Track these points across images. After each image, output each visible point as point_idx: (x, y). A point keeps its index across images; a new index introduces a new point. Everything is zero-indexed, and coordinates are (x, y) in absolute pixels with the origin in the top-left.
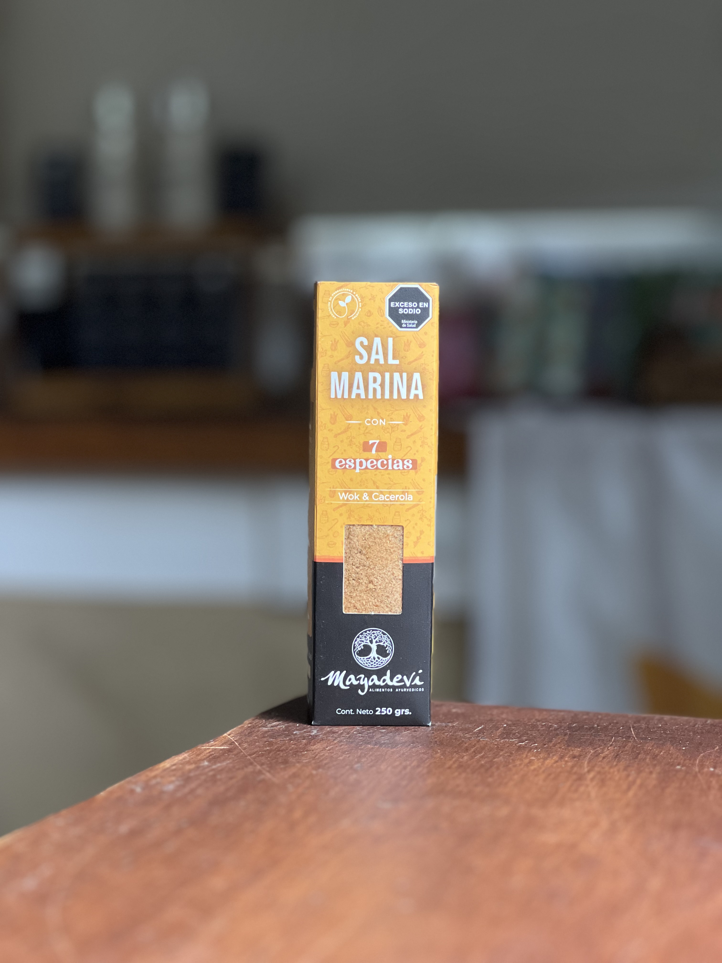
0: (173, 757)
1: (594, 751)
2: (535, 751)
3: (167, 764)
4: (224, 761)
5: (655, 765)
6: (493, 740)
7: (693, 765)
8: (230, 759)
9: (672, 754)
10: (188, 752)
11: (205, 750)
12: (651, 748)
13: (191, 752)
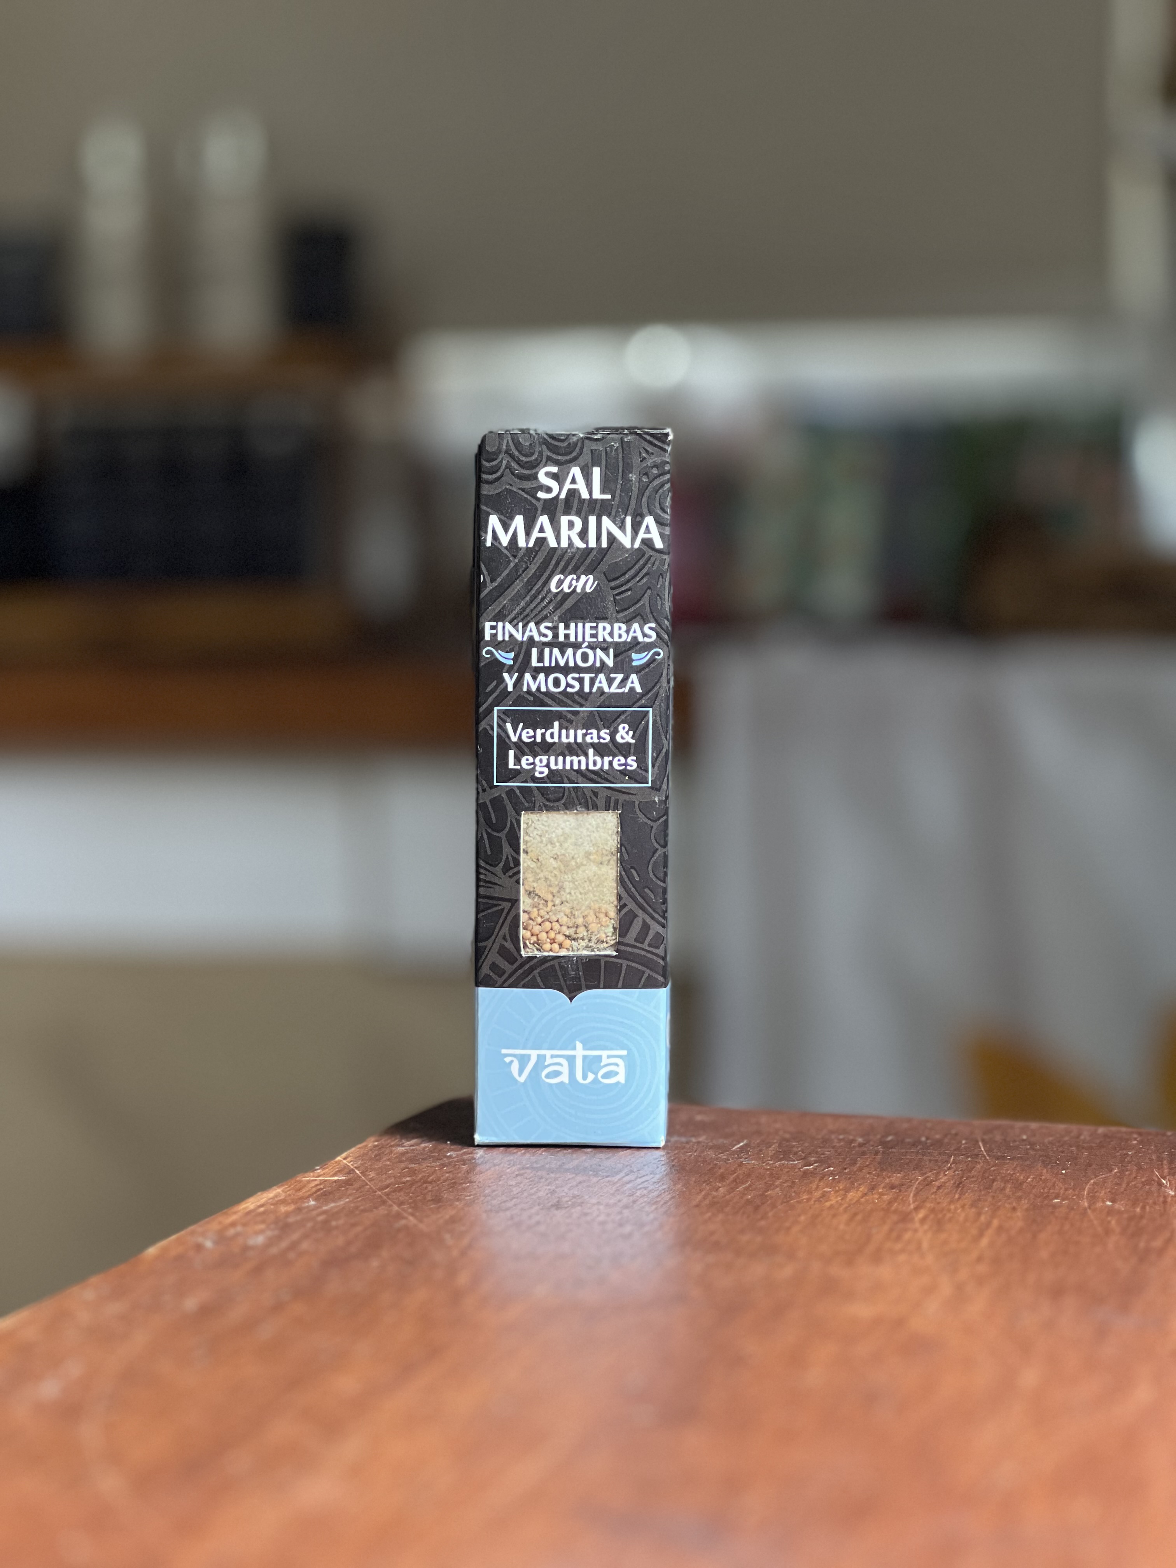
0: (259, 1193)
1: (922, 1178)
2: (831, 1178)
3: (250, 1204)
4: (340, 1198)
5: (1020, 1198)
6: (764, 1163)
7: (1080, 1196)
8: (350, 1195)
9: (1045, 1181)
10: (283, 1185)
11: (309, 1182)
12: (1011, 1173)
13: (287, 1186)
